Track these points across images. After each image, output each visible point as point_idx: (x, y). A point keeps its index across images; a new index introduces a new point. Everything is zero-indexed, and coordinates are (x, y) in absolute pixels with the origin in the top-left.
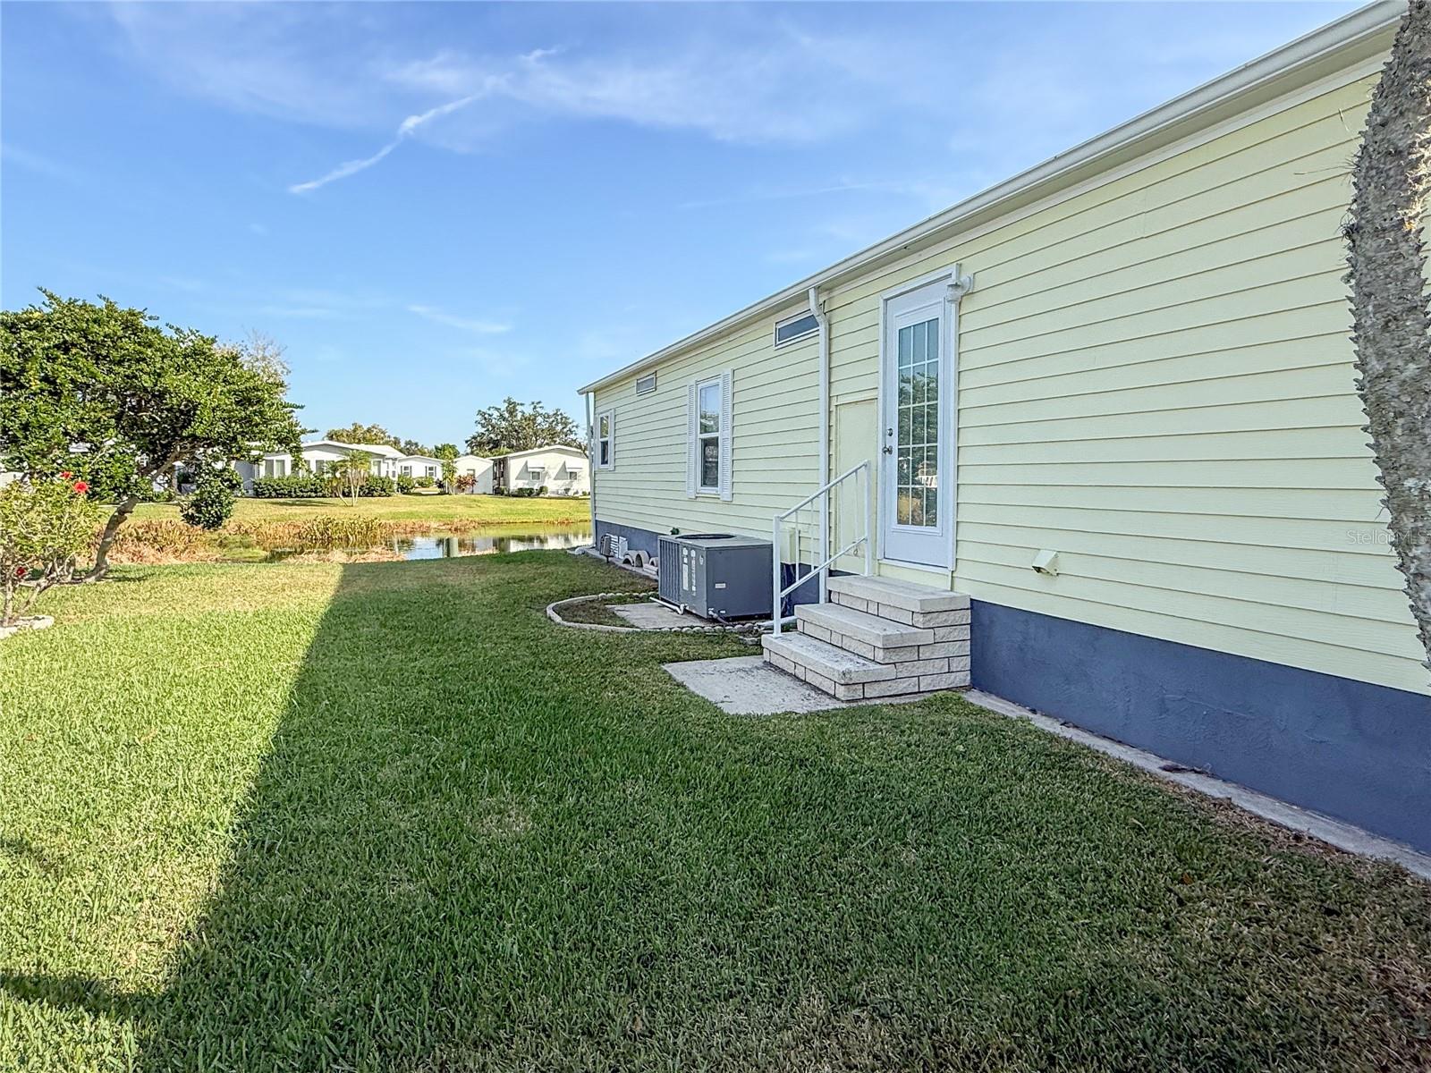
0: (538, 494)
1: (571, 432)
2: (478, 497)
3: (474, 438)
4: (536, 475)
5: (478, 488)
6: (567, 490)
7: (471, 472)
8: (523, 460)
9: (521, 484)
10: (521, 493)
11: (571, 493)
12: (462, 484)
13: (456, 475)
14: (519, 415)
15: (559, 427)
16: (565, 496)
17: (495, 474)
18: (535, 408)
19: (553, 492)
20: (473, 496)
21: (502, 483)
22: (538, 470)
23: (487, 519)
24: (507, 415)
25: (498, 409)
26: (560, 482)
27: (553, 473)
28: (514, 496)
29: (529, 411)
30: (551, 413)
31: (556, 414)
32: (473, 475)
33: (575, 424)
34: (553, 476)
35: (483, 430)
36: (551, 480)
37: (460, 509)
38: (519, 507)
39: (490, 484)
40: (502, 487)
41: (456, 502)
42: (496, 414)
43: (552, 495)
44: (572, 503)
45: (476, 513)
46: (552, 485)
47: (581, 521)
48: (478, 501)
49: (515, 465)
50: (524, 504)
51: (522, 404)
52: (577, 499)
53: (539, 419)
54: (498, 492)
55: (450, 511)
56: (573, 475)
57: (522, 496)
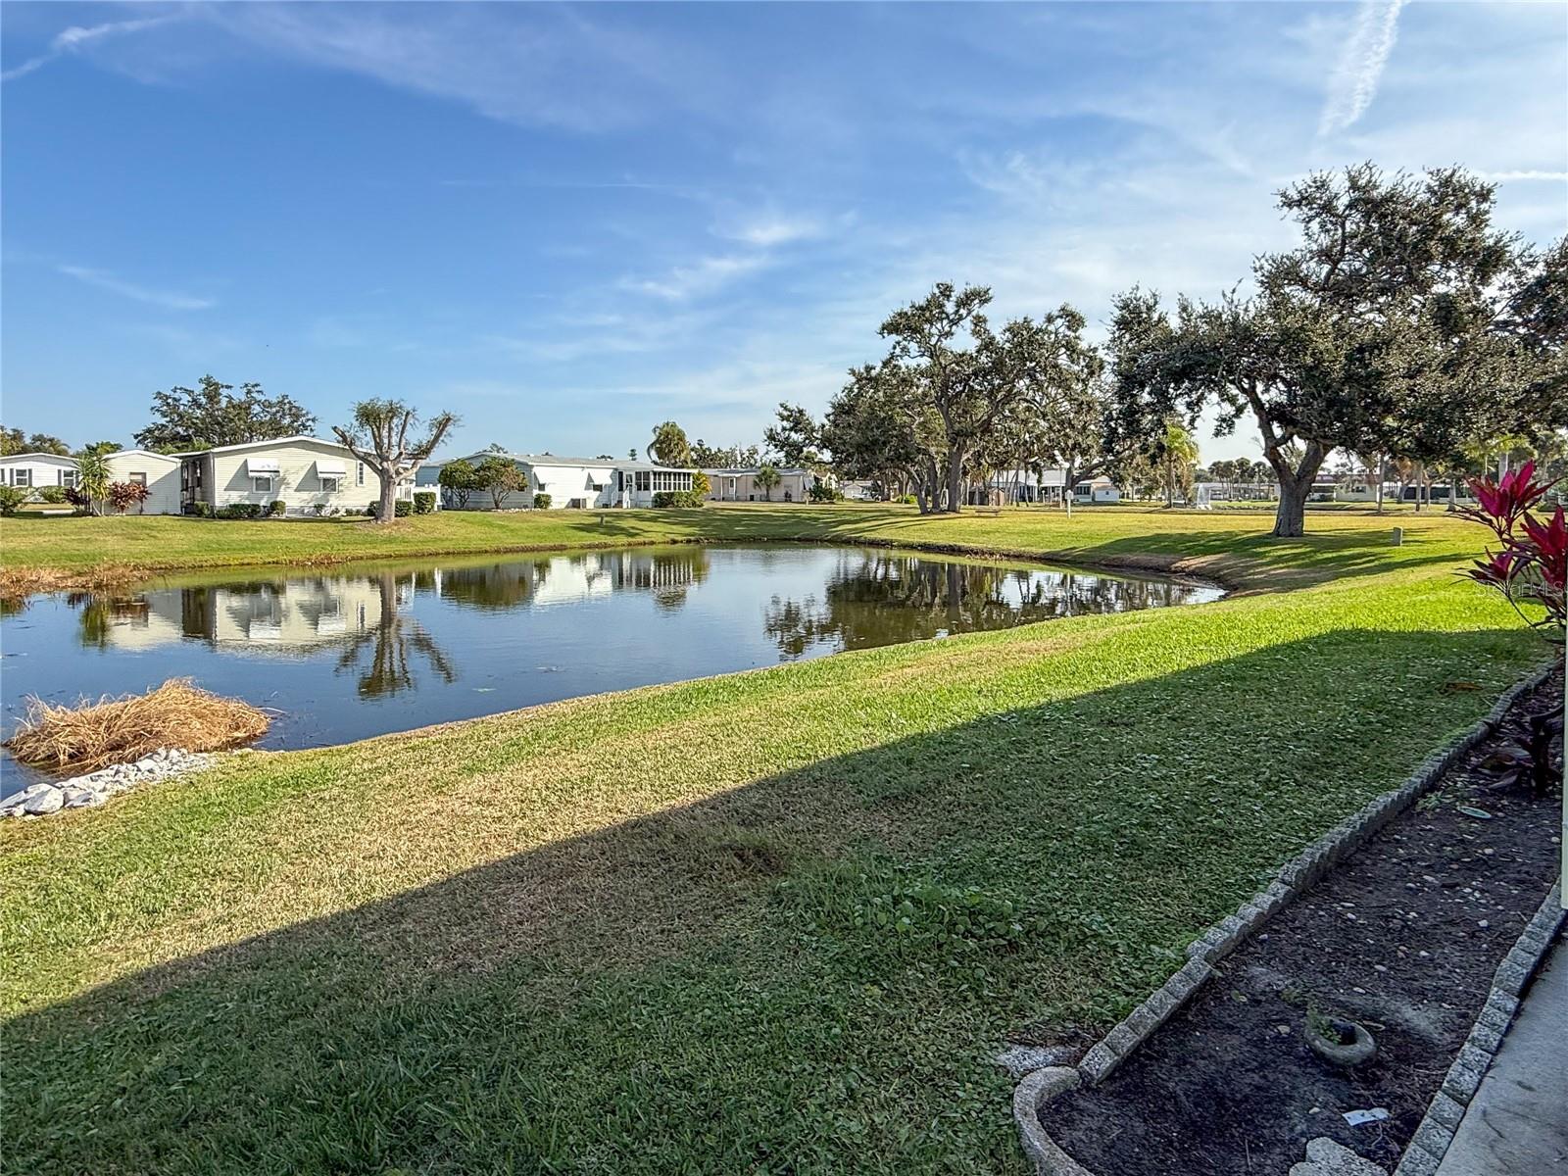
0: (268, 514)
1: (305, 427)
2: (150, 521)
3: (149, 431)
4: (263, 484)
5: (151, 505)
6: (319, 507)
7: (140, 478)
8: (238, 460)
9: (235, 497)
10: (235, 513)
11: (326, 512)
12: (120, 498)
13: (108, 483)
14: (224, 403)
15: (287, 421)
16: (316, 516)
17: (185, 482)
18: (249, 392)
19: (295, 511)
20: (141, 519)
21: (198, 496)
22: (267, 475)
23: (169, 559)
24: (203, 400)
25: (189, 392)
26: (305, 495)
27: (295, 480)
28: (222, 518)
29: (239, 396)
30: (274, 400)
31: (281, 403)
32: (144, 483)
33: (310, 416)
34: (295, 485)
35: (163, 421)
36: (291, 491)
37: (112, 544)
38: (235, 536)
39: (176, 498)
40: (200, 503)
41: (107, 530)
42: (186, 399)
43: (293, 516)
44: (330, 528)
45: (145, 549)
46: (293, 499)
47: (353, 559)
48: (151, 528)
49: (224, 469)
50: (241, 531)
51: (228, 387)
52: (337, 521)
53: (256, 409)
54: (191, 510)
55: (90, 547)
56: (329, 484)
57: (236, 519)
